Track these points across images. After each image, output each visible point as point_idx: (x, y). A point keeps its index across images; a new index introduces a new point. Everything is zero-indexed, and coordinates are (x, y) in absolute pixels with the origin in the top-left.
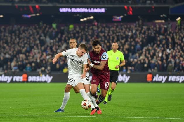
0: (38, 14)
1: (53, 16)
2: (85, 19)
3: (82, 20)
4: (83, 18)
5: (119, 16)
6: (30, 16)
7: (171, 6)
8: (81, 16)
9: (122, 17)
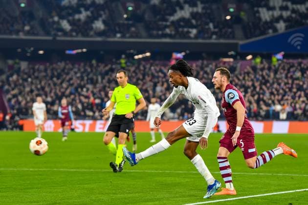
0: (84, 50)
1: (102, 52)
2: (140, 56)
3: (136, 57)
4: (137, 55)
5: (180, 52)
6: (75, 52)
7: (241, 42)
8: (135, 52)
9: (183, 54)
